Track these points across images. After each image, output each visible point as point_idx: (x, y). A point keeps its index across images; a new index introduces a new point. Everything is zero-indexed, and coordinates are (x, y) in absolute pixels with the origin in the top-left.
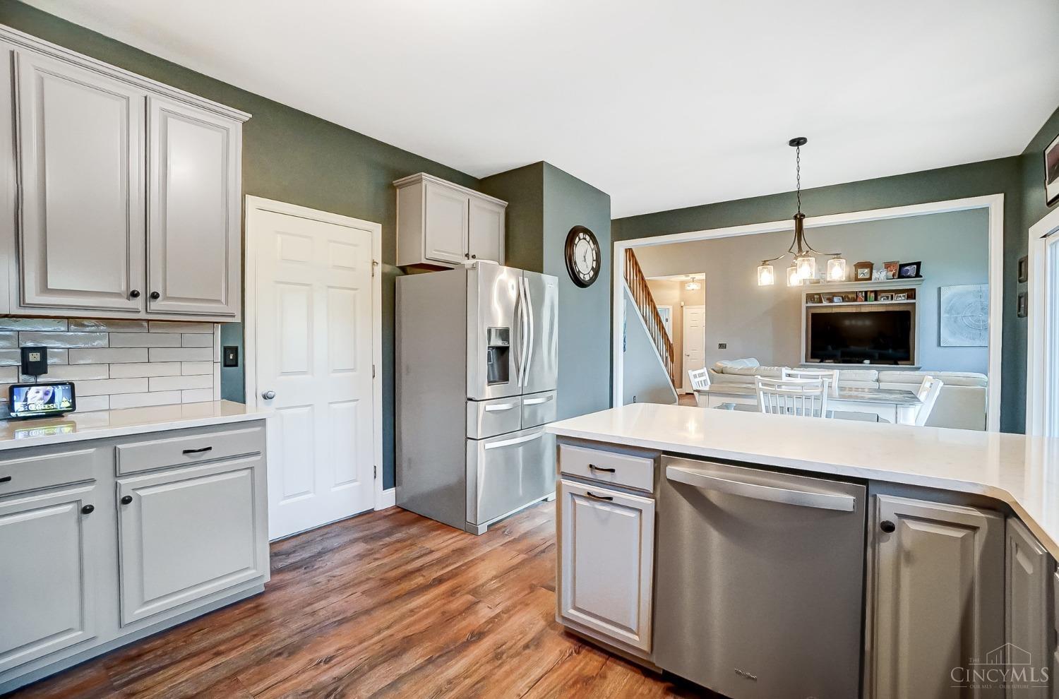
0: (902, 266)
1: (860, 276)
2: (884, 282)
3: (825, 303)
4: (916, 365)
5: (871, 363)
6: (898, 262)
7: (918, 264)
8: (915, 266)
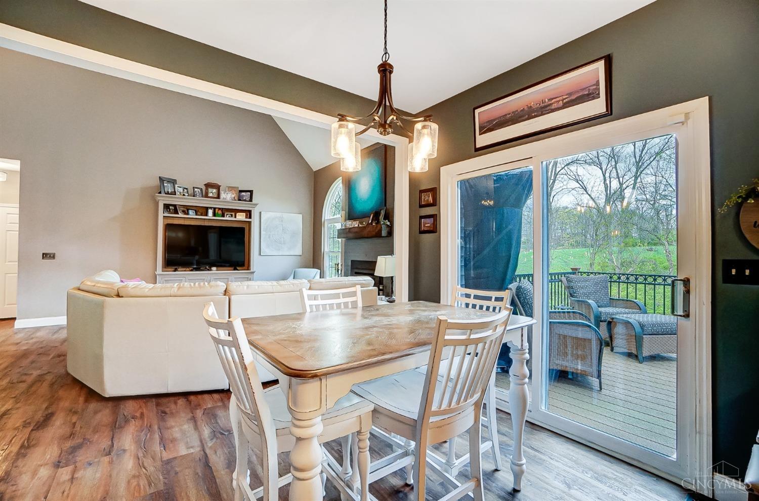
0: (241, 191)
1: (210, 195)
2: (229, 202)
3: (181, 215)
4: (251, 271)
5: (217, 270)
6: (238, 188)
7: (251, 192)
8: (249, 193)
